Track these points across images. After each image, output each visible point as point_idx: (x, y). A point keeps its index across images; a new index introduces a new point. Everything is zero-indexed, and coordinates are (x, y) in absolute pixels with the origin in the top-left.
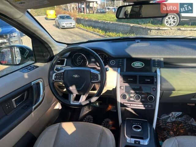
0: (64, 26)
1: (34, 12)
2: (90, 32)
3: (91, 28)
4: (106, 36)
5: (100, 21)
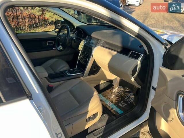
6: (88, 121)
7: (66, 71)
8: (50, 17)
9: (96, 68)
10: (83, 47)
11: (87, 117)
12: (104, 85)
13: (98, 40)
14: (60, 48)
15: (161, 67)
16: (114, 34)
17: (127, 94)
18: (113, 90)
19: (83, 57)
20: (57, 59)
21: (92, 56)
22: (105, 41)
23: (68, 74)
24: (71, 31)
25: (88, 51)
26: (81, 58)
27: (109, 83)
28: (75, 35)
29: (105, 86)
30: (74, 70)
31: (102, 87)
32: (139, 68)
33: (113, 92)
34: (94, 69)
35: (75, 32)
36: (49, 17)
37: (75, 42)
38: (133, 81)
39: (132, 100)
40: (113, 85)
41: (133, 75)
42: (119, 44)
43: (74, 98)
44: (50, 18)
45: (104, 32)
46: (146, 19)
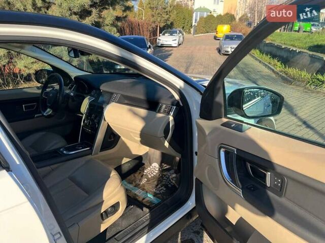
0: (228, 52)
1: (202, 28)
2: (264, 64)
3: (269, 56)
4: (281, 74)
5: (283, 47)
6: (104, 218)
7: (60, 148)
8: (25, 67)
9: (112, 138)
10: (87, 107)
11: (102, 211)
12: (129, 164)
13: (112, 94)
14: (49, 111)
15: (198, 119)
16: (134, 84)
17: (166, 173)
18: (144, 171)
19: (89, 122)
20: (44, 133)
21: (104, 119)
22: (122, 95)
23: (65, 152)
24: (66, 85)
25: (97, 112)
26: (86, 125)
27: (137, 161)
28: (73, 90)
29: (131, 167)
30: (75, 146)
31: (125, 169)
32: (172, 126)
33: (145, 174)
34: (109, 140)
35: (72, 86)
36: (23, 68)
37: (73, 101)
38: (167, 147)
39: (174, 182)
40: (144, 164)
41: (166, 137)
42: (142, 96)
43: (79, 187)
44: (26, 69)
45: (120, 82)
46: (190, 66)
